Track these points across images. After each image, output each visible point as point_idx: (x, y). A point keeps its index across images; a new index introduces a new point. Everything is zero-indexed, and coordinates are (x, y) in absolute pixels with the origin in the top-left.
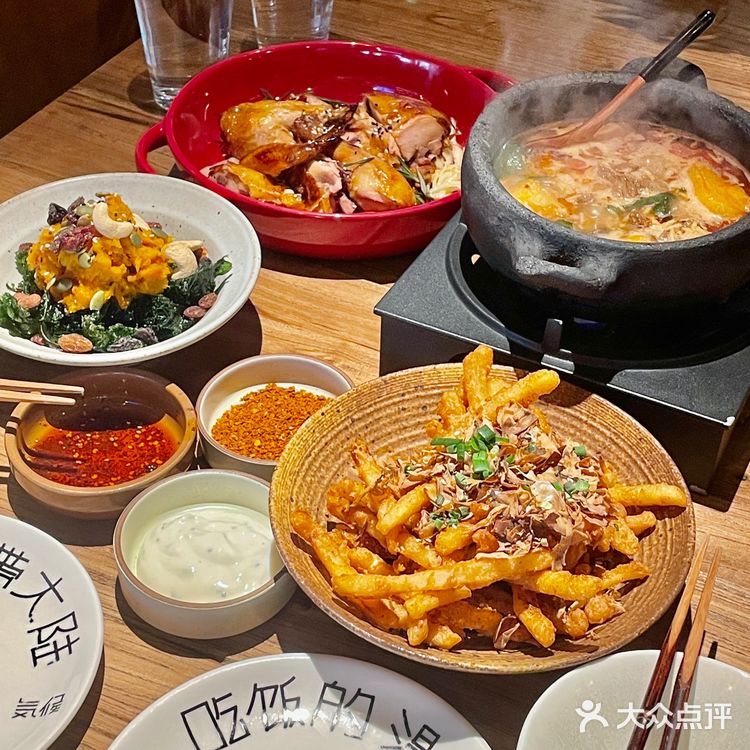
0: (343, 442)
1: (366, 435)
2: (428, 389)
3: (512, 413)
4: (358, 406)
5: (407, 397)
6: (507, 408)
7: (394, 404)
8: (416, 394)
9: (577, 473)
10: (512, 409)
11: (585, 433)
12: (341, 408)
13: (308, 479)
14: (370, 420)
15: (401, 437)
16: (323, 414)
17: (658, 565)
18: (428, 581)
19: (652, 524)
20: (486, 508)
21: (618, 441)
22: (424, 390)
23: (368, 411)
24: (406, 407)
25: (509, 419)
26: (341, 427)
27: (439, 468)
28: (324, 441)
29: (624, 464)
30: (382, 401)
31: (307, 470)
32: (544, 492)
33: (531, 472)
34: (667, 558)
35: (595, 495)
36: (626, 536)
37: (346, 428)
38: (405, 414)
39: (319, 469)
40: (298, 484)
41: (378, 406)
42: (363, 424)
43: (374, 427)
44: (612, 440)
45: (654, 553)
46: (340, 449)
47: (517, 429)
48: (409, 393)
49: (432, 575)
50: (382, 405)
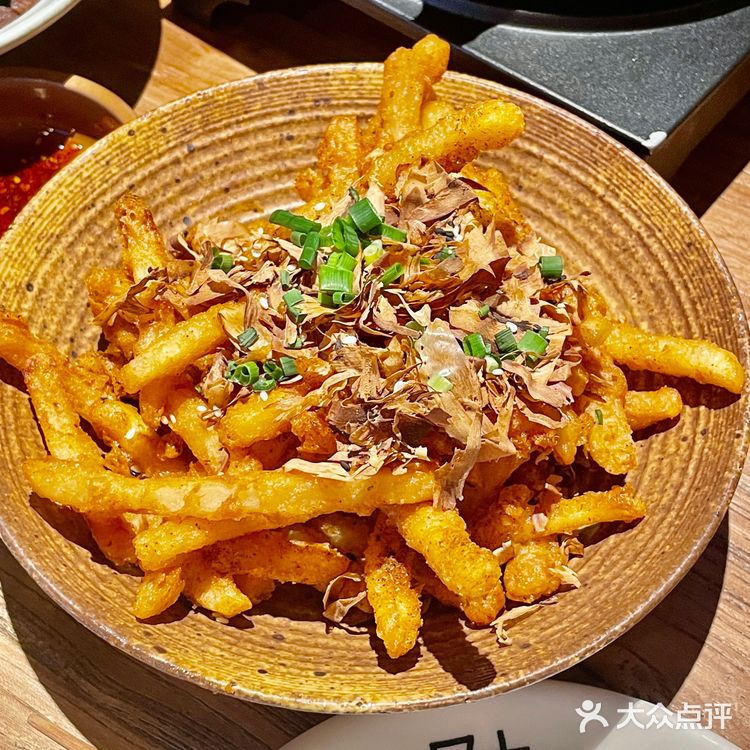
0: (166, 186)
1: (213, 177)
2: (338, 107)
3: (423, 180)
4: (205, 122)
5: (298, 116)
6: (415, 170)
7: (273, 126)
8: (315, 113)
9: (529, 313)
10: (423, 172)
11: (596, 217)
12: (169, 126)
13: (80, 249)
14: (226, 150)
15: (280, 186)
16: (131, 133)
17: (665, 500)
18: (187, 500)
19: (672, 413)
20: (323, 370)
21: (650, 241)
22: (331, 107)
23: (223, 135)
24: (295, 133)
25: (416, 190)
26: (165, 159)
27: (266, 272)
28: (127, 182)
29: (653, 285)
30: (251, 119)
31: (80, 233)
32: (441, 358)
33: (427, 309)
34: (683, 490)
35: (556, 361)
36: (613, 437)
37: (177, 162)
38: (292, 147)
39: (107, 232)
40: (54, 256)
41: (243, 128)
42: (210, 157)
43: (232, 165)
44: (641, 239)
45: (665, 472)
46: (160, 199)
47: (429, 214)
48: (303, 109)
49: (196, 489)
50: (251, 126)
